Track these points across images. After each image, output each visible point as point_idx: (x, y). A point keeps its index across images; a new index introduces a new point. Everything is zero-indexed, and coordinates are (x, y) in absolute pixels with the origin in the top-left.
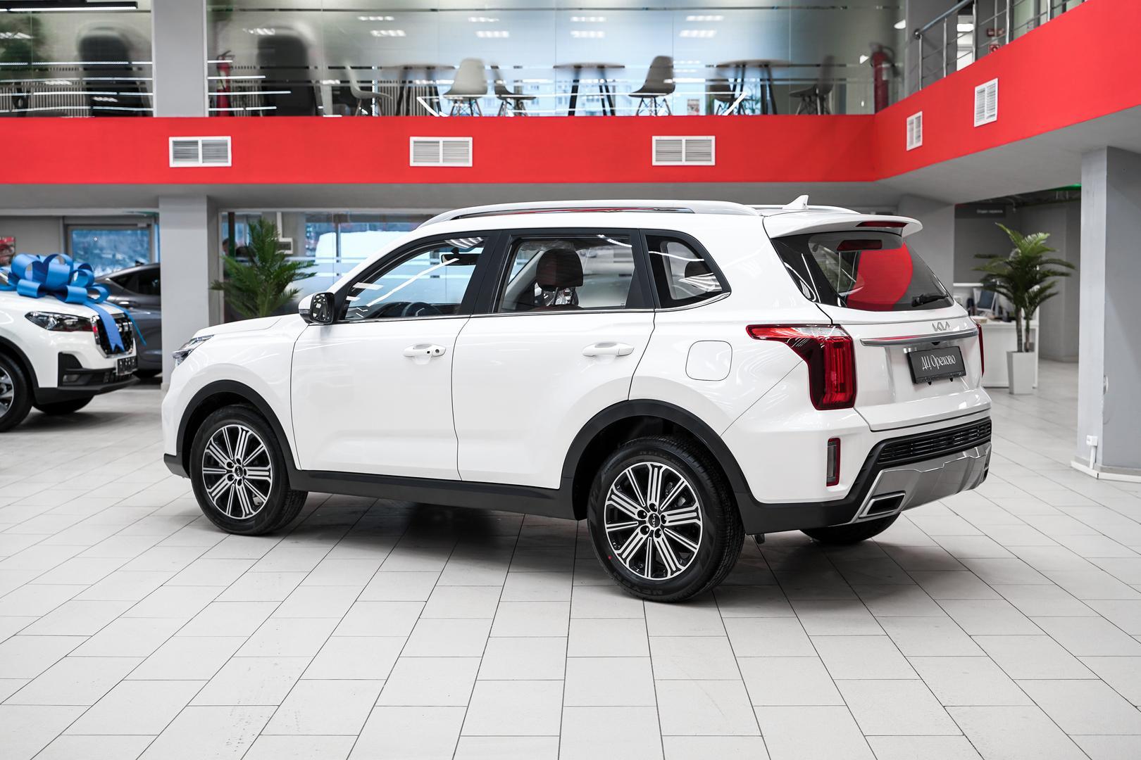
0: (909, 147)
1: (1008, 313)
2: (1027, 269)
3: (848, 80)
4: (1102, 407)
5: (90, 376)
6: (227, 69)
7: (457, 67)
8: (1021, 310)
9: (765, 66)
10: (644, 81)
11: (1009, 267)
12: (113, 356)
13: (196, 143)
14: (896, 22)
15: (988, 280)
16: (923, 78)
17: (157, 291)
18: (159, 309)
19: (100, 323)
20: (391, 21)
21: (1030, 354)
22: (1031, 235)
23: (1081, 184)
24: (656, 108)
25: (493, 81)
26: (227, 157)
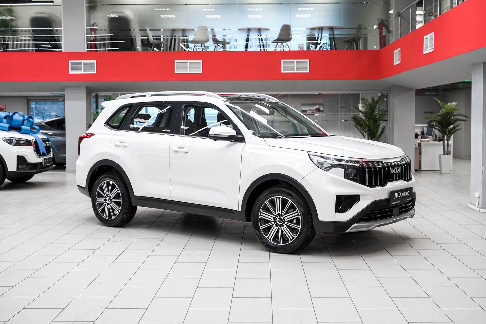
0: (395, 64)
1: (439, 138)
2: (448, 118)
3: (368, 35)
4: (481, 179)
5: (31, 165)
6: (95, 30)
7: (196, 30)
8: (445, 136)
9: (331, 29)
10: (278, 35)
11: (440, 117)
12: (42, 157)
13: (81, 63)
14: (389, 11)
15: (430, 124)
16: (401, 34)
17: (64, 129)
18: (65, 136)
19: (36, 142)
20: (169, 10)
21: (449, 156)
22: (449, 103)
23: (471, 80)
24: (283, 48)
25: (212, 36)
26: (94, 69)
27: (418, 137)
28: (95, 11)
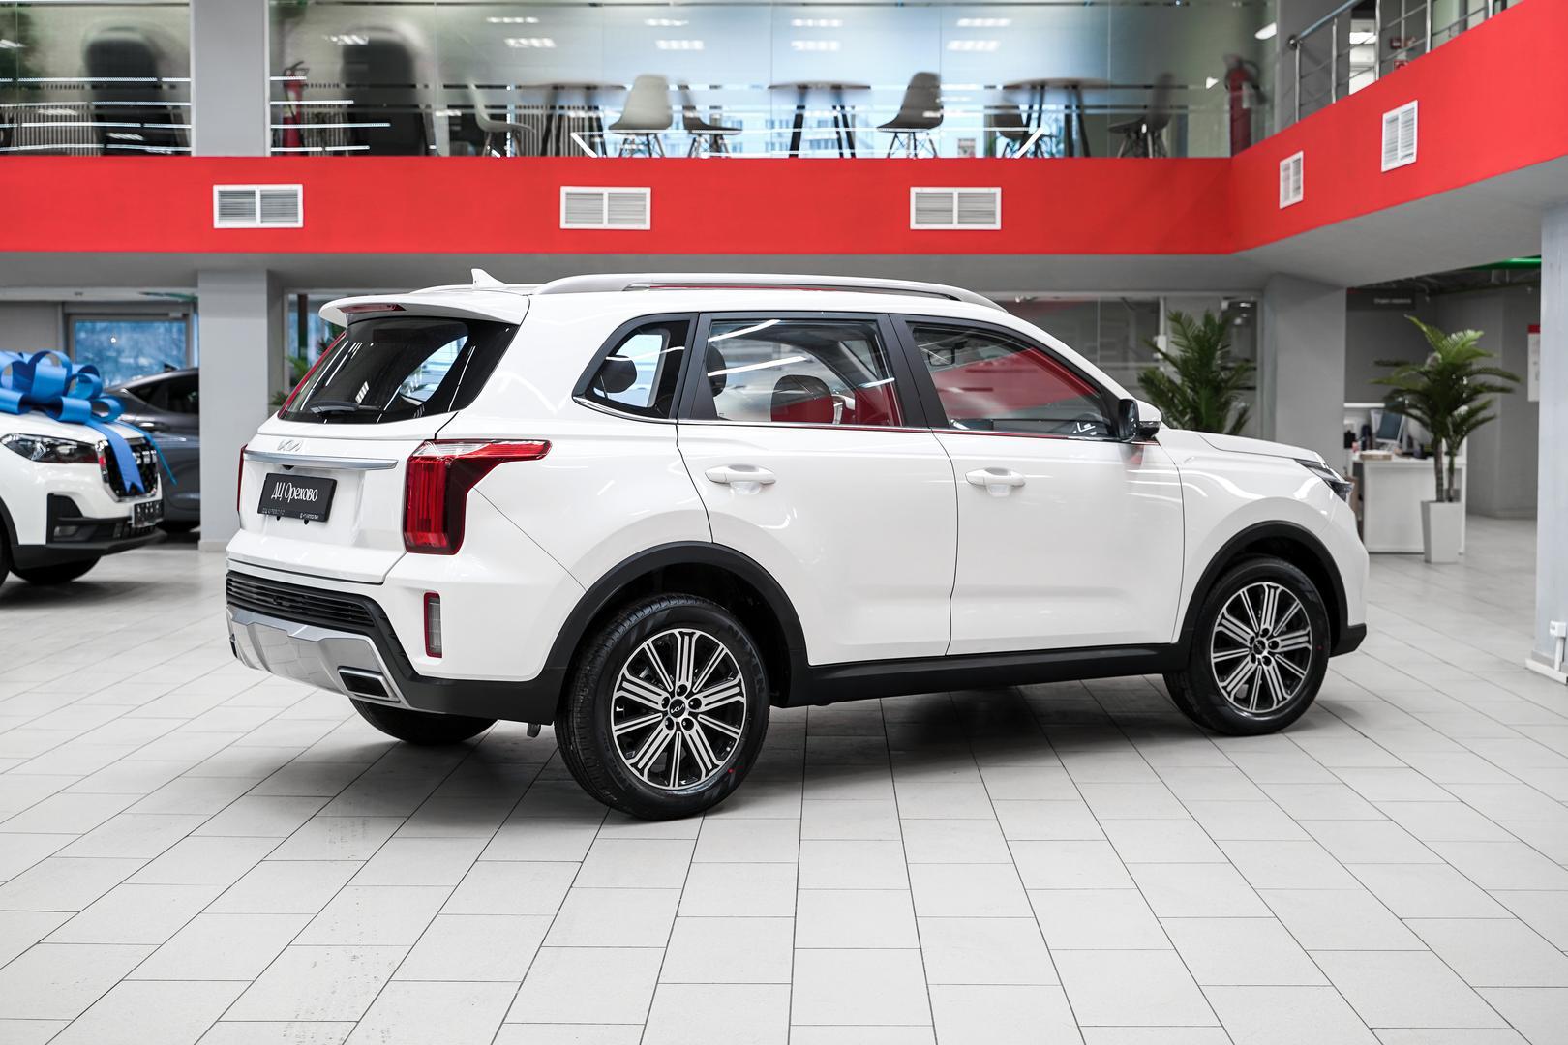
0: (1283, 204)
1: (1422, 446)
2: (1450, 383)
3: (1191, 108)
5: (95, 528)
6: (299, 88)
7: (629, 87)
8: (1441, 441)
9: (1073, 87)
10: (899, 108)
11: (1425, 379)
12: (127, 499)
13: (252, 194)
14: (1261, 29)
15: (1393, 400)
16: (1301, 105)
17: (194, 409)
18: (197, 434)
19: (109, 451)
20: (534, 24)
21: (1454, 505)
22: (1455, 332)
23: (1539, 257)
24: (915, 148)
25: (681, 108)
26: (296, 214)
27: (1354, 445)
28: (298, 24)
